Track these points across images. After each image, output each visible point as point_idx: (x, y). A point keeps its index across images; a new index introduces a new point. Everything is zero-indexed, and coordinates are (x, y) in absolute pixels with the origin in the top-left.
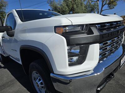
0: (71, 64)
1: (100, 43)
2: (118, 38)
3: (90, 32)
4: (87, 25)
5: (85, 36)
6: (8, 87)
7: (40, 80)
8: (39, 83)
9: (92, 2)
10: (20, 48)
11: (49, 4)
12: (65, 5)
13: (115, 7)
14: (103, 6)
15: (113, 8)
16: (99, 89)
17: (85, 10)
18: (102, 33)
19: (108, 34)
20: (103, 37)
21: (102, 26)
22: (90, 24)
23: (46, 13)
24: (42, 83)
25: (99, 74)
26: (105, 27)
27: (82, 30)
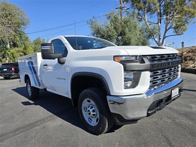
0: (126, 87)
1: (151, 71)
2: (175, 68)
3: (143, 62)
4: (140, 56)
5: (138, 64)
6: (48, 121)
7: (92, 108)
8: (91, 110)
9: (150, 24)
10: (73, 76)
11: (89, 25)
12: (112, 28)
13: (184, 32)
14: (166, 30)
15: (182, 34)
16: (150, 112)
17: (140, 35)
18: (152, 63)
19: (158, 64)
20: (153, 67)
21: (153, 57)
22: (143, 56)
23: (89, 40)
24: (94, 111)
25: (149, 96)
26: (156, 59)
27: (136, 60)
